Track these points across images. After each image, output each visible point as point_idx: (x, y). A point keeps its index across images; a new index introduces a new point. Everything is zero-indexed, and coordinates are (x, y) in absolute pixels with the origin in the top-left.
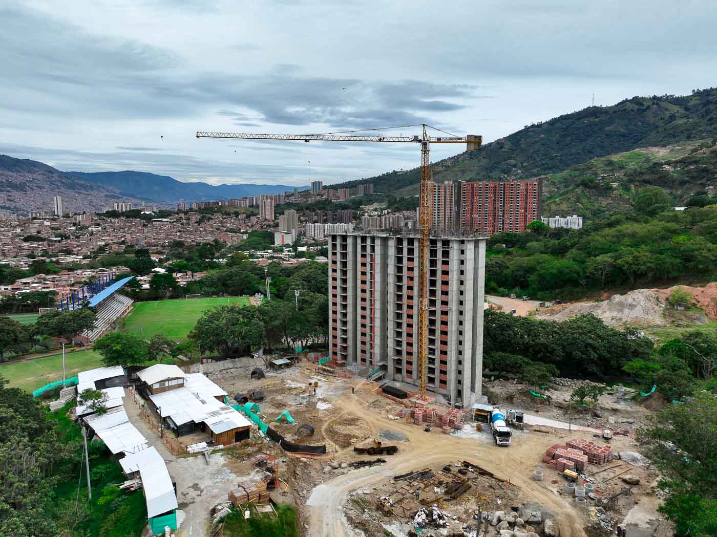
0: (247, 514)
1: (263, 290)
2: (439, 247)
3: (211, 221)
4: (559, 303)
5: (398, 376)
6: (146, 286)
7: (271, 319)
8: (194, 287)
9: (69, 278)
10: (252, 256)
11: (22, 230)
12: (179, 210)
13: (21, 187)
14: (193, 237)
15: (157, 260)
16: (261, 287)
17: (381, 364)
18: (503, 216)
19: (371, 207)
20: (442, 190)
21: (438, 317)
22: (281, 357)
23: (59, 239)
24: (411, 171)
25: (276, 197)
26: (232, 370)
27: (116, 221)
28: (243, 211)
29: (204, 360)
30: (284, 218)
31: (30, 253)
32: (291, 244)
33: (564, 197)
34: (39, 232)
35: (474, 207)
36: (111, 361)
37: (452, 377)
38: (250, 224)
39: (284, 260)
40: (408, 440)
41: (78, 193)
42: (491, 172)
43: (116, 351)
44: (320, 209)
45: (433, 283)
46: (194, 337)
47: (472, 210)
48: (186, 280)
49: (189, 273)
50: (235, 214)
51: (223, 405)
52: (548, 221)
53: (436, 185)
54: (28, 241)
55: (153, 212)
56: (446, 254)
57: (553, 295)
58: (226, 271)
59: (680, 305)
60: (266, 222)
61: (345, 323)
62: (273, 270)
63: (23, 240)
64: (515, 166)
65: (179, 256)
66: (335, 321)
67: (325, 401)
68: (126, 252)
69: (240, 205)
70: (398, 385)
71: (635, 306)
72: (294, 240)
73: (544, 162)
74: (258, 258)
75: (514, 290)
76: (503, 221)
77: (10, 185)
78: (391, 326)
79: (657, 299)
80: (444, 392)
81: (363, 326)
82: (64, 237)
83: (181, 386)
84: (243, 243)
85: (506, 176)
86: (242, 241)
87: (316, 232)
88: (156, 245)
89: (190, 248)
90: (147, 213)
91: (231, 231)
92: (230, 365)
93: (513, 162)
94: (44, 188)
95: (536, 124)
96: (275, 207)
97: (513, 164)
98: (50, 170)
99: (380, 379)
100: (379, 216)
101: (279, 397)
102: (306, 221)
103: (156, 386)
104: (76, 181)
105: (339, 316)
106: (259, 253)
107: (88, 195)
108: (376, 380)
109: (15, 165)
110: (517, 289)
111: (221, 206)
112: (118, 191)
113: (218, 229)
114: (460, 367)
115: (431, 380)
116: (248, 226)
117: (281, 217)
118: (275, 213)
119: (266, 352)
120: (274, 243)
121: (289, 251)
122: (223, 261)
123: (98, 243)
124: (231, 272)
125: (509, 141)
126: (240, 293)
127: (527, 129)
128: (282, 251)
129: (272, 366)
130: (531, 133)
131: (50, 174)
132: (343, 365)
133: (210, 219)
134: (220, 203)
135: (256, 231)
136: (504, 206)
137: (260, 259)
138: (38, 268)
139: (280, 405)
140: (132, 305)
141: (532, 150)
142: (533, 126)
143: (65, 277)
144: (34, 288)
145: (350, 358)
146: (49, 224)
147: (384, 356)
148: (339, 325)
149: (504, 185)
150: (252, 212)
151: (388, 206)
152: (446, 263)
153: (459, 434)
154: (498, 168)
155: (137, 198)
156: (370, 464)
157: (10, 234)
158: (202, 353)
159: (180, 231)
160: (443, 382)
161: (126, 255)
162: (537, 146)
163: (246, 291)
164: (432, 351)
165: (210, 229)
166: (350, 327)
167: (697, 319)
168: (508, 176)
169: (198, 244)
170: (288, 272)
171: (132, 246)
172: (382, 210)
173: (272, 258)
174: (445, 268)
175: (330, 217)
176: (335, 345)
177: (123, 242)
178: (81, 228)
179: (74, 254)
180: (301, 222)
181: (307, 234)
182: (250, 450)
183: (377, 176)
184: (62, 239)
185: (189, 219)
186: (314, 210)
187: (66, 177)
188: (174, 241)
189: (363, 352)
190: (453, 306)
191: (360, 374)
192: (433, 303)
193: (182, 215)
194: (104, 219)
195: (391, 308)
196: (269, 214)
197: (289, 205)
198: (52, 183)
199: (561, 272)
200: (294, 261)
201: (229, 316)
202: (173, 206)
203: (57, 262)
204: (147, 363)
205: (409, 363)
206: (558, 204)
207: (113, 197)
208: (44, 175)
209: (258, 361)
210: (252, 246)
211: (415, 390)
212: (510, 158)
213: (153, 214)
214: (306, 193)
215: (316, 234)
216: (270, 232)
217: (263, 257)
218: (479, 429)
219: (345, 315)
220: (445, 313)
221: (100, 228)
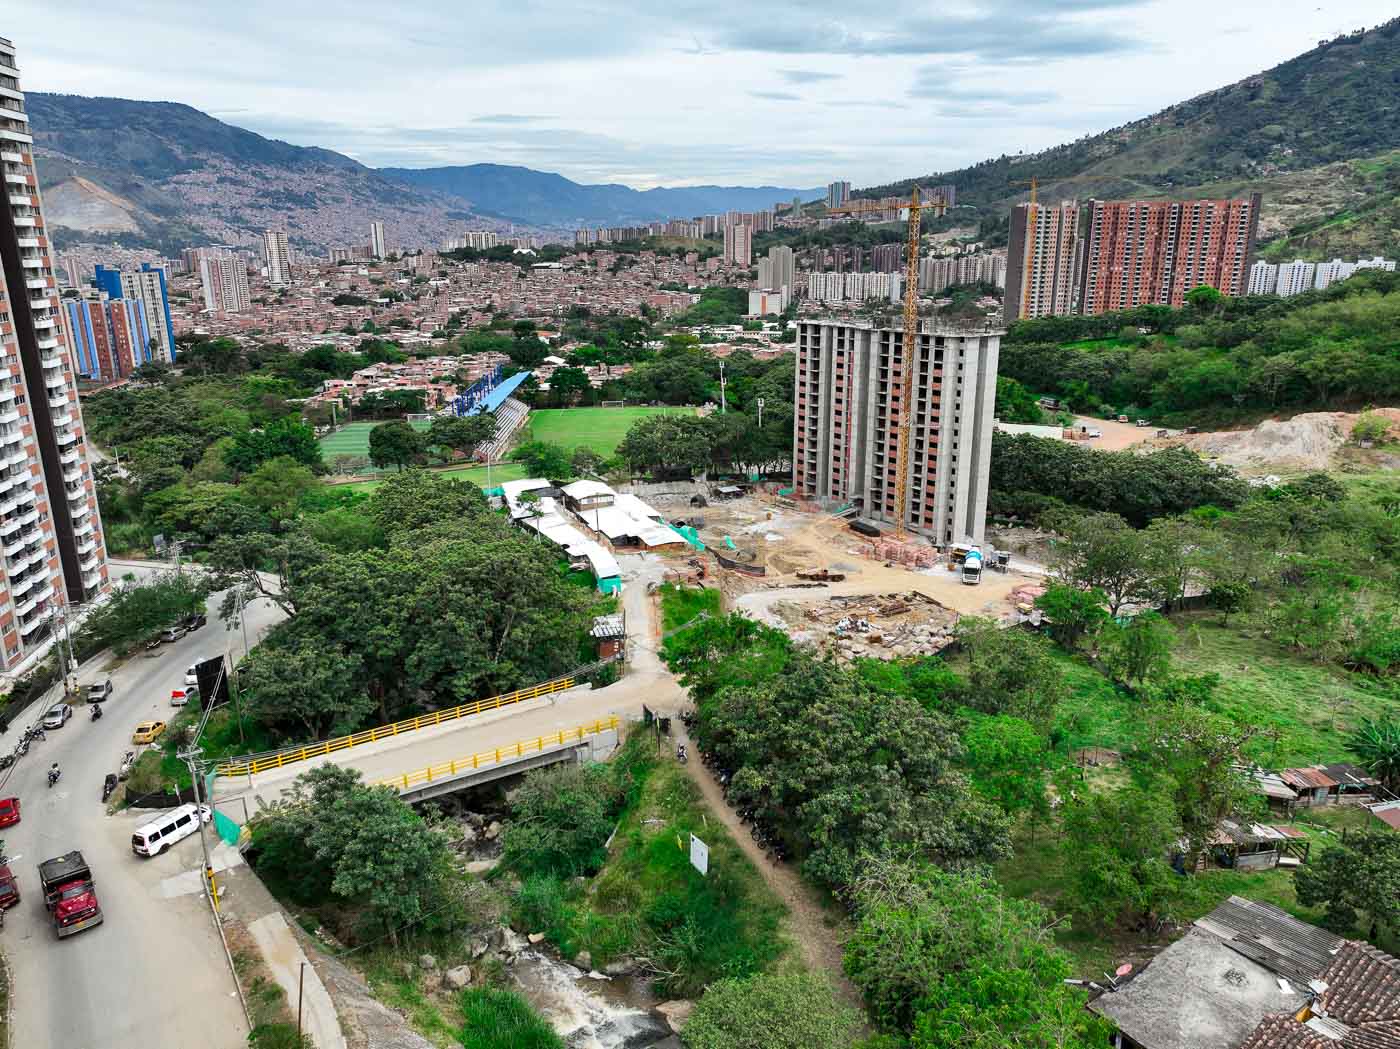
0: (678, 588)
1: (716, 398)
2: (932, 346)
3: (635, 267)
4: (1194, 432)
5: (877, 514)
6: (545, 386)
7: (718, 434)
8: (614, 389)
9: (424, 369)
10: (705, 338)
11: (327, 285)
12: (578, 244)
13: (306, 201)
14: (604, 298)
15: (547, 342)
16: (714, 394)
17: (856, 497)
18: (1174, 269)
19: (944, 238)
20: (1054, 220)
21: (927, 438)
22: (730, 484)
23: (387, 300)
24: (1039, 156)
25: (756, 217)
26: (668, 496)
27: (471, 267)
28: (694, 246)
29: (635, 481)
30: (767, 263)
31: (346, 325)
32: (778, 314)
33: (1363, 215)
34: (353, 288)
35: (1117, 251)
36: (535, 472)
37: (940, 513)
38: (705, 274)
39: (760, 345)
40: (861, 572)
41: (399, 209)
42: (1221, 154)
43: (541, 461)
44: (840, 241)
45: (923, 393)
46: (623, 452)
47: (1112, 257)
48: (600, 378)
49: (603, 366)
50: (677, 252)
51: (658, 524)
52: (1315, 270)
53: (1043, 209)
54: (341, 304)
55: (533, 248)
56: (939, 355)
57: (1189, 419)
58: (661, 366)
59: (1366, 440)
60: (735, 270)
61: (814, 444)
62: (734, 366)
63: (333, 302)
64: (1280, 139)
65: (582, 336)
66: (801, 440)
67: (775, 533)
68: (495, 326)
69: (689, 234)
70: (873, 524)
71: (1291, 439)
72: (784, 306)
73: (1353, 127)
74: (715, 341)
75: (1126, 410)
76: (1173, 278)
77: (291, 197)
78: (870, 447)
79: (1335, 429)
80: (929, 533)
81: (837, 447)
82: (394, 297)
83: (611, 504)
84: (690, 311)
85: (1253, 163)
86: (689, 307)
87: (828, 290)
88: (543, 314)
89: (599, 320)
90: (524, 252)
91: (672, 287)
92: (666, 490)
93: (1276, 129)
94: (343, 201)
95: (1348, 34)
96: (753, 237)
97: (1276, 134)
98: (352, 167)
99: (852, 515)
100: (958, 257)
101: (722, 527)
102: (812, 267)
103: (584, 502)
104: (395, 186)
105: (807, 434)
106: (719, 331)
107: (416, 212)
108: (846, 517)
109: (295, 159)
110: (1131, 408)
111: (653, 237)
112: (466, 204)
113: (647, 284)
114: (952, 503)
115: (915, 518)
116: (701, 277)
117: (762, 261)
118: (754, 252)
119: (710, 478)
120: (747, 312)
121: (772, 328)
122: (657, 346)
123: (450, 310)
124: (669, 367)
125: (1276, 80)
126: (682, 400)
127: (1324, 48)
128: (759, 327)
129: (717, 493)
130: (1332, 59)
131: (353, 175)
132: (809, 498)
133: (633, 263)
134: (651, 230)
135: (715, 288)
136: (1176, 249)
137: (719, 345)
138: (374, 353)
139: (721, 533)
140: (529, 414)
141: (1326, 101)
142: (1341, 40)
143: (417, 369)
144: (385, 384)
145: (819, 490)
146: (366, 272)
147: (860, 488)
148: (806, 446)
149: (1181, 207)
150: (711, 249)
151: (980, 235)
152: (938, 367)
153: (924, 572)
154: (1238, 144)
155: (502, 217)
156: (809, 586)
157: (311, 291)
158: (633, 473)
159: (582, 288)
160: (929, 520)
161: (498, 332)
162: (1341, 91)
163: (691, 398)
164: (917, 481)
165: (634, 283)
166: (820, 449)
167: (1387, 462)
168: (1259, 163)
169: (614, 313)
170: (760, 370)
171: (503, 315)
172: (966, 242)
173: (741, 340)
174: (937, 373)
175: (858, 258)
176: (800, 473)
177: (490, 308)
178: (418, 281)
179: (413, 328)
180: (802, 268)
181: (810, 294)
182: (683, 553)
183: (966, 167)
184: (391, 302)
185: (595, 264)
186: (828, 245)
187: (379, 180)
188: (573, 306)
189: (836, 482)
190: (946, 423)
191: (829, 510)
192: (921, 418)
193: (584, 256)
194: (452, 264)
195: (871, 424)
196: (741, 252)
197: (782, 233)
198: (357, 193)
199: (1204, 382)
200: (776, 347)
201: (664, 427)
202: (564, 234)
203: (397, 343)
204: (570, 479)
205: (891, 497)
206: (1348, 232)
207: (458, 216)
208: (340, 175)
209: (701, 486)
210: (708, 317)
211: (890, 528)
212: (1272, 120)
213: (534, 254)
214: (816, 208)
215: (828, 294)
216: (742, 291)
217: (724, 340)
218: (951, 569)
219: (814, 433)
220: (934, 432)
221: (447, 281)
